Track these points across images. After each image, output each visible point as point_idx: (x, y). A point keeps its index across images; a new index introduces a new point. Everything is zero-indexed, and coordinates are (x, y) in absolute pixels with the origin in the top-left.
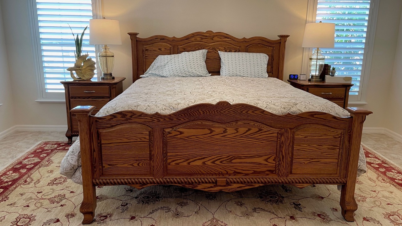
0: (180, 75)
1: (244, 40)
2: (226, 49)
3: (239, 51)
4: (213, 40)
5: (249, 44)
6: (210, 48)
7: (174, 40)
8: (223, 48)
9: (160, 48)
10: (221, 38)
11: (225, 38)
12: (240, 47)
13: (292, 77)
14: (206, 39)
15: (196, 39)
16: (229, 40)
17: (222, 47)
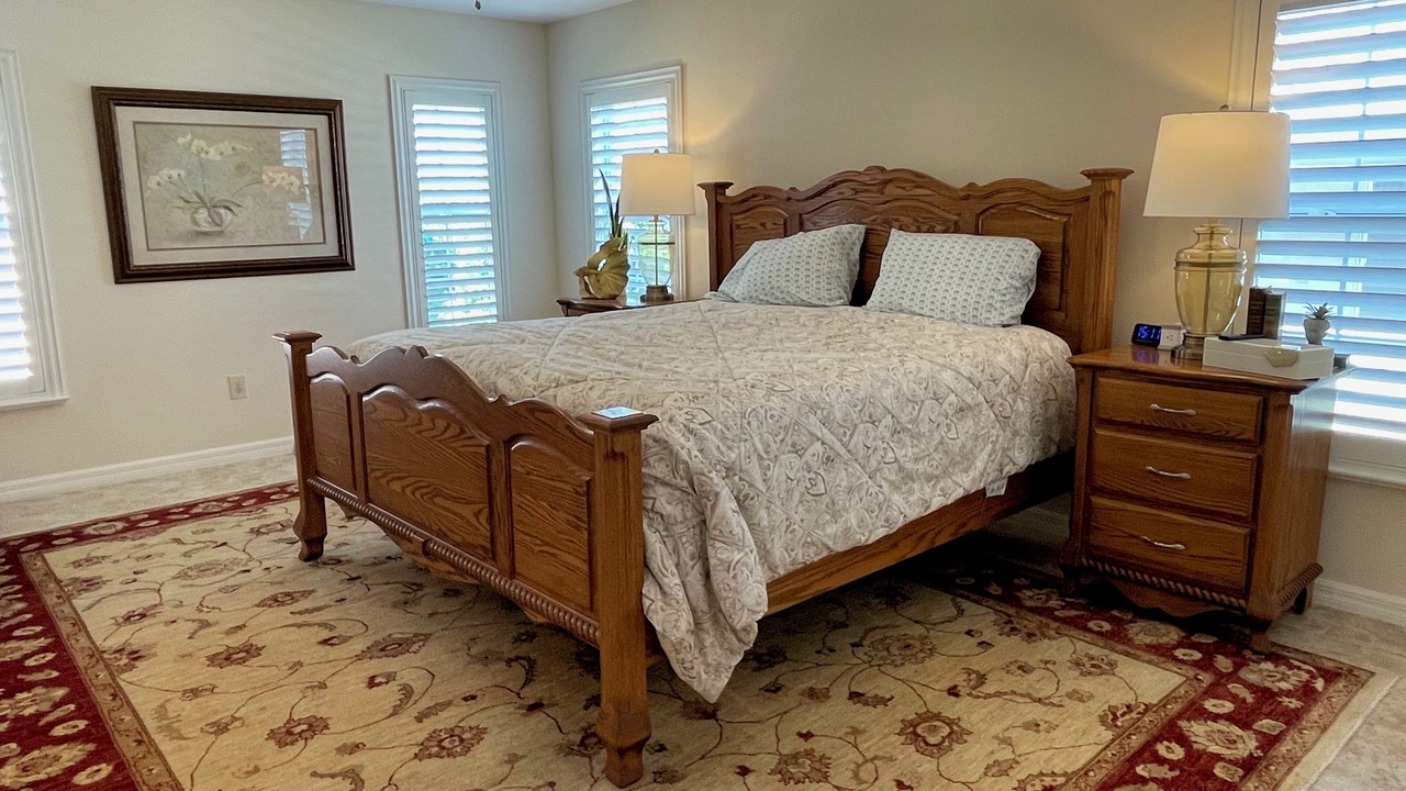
0: (761, 297)
1: (970, 193)
2: (918, 222)
3: (957, 230)
4: (883, 193)
5: (986, 206)
6: (875, 220)
7: (789, 198)
8: (911, 221)
9: (763, 221)
10: (904, 188)
11: (917, 187)
12: (959, 214)
13: (1142, 334)
14: (866, 191)
15: (842, 193)
16: (928, 192)
17: (908, 216)
